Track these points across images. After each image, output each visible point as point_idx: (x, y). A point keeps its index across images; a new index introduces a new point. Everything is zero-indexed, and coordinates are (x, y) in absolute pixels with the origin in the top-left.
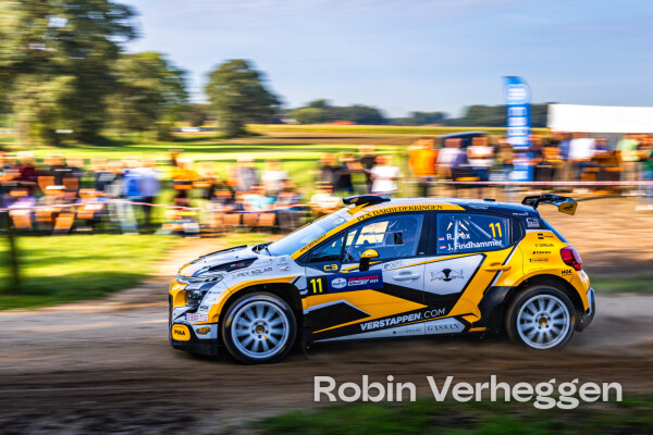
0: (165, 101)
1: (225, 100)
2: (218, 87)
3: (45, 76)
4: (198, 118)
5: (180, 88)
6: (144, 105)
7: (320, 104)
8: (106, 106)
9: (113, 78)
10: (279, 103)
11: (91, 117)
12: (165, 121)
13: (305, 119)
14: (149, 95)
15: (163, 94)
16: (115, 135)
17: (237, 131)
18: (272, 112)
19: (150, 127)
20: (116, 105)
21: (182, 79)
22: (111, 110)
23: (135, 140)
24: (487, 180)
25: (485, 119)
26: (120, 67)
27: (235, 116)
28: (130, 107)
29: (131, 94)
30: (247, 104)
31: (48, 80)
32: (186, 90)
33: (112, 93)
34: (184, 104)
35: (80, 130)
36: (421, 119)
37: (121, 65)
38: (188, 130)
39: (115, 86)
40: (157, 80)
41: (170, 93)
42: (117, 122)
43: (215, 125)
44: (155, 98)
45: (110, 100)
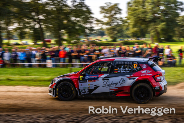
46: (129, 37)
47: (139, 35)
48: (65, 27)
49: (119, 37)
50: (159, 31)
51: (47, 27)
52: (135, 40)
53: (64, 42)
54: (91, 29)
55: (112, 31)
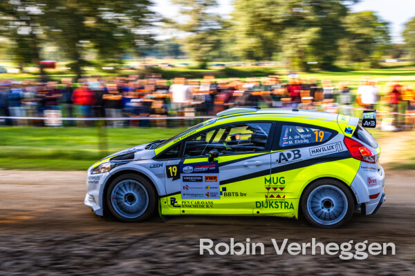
0: (375, 42)
2: (410, 32)
3: (302, 28)
4: (397, 53)
5: (385, 33)
6: (362, 45)
8: (338, 46)
9: (343, 28)
11: (329, 54)
12: (375, 55)
14: (365, 39)
15: (375, 38)
16: (343, 64)
19: (365, 60)
20: (345, 45)
21: (387, 28)
22: (342, 49)
23: (355, 68)
28: (353, 47)
29: (354, 39)
31: (303, 31)
32: (390, 35)
33: (342, 38)
34: (388, 44)
35: (322, 62)
37: (349, 20)
38: (390, 61)
39: (344, 33)
40: (371, 29)
41: (379, 37)
42: (345, 57)
43: (408, 57)
44: (370, 40)
45: (341, 42)
46: (235, 58)
47: (261, 54)
48: (90, 34)
49: (214, 58)
50: (306, 46)
51: (48, 33)
52: (253, 65)
53: (86, 69)
54: (149, 39)
55: (197, 45)
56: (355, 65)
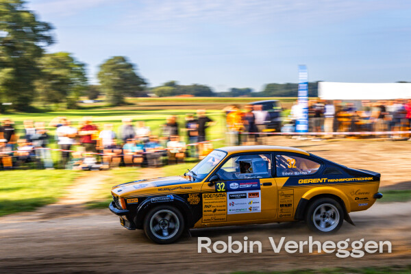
0: (72, 83)
1: (111, 82)
2: (106, 74)
4: (93, 94)
5: (82, 75)
6: (58, 87)
7: (172, 84)
8: (35, 87)
9: (39, 69)
10: (145, 84)
11: (25, 94)
12: (72, 96)
13: (162, 93)
14: (62, 80)
15: (71, 79)
16: (40, 105)
17: (118, 102)
18: (142, 89)
19: (63, 100)
20: (40, 86)
21: (83, 69)
22: (39, 90)
23: (53, 108)
24: (280, 131)
25: (278, 92)
26: (43, 62)
27: (117, 92)
28: (49, 88)
29: (50, 80)
30: (125, 85)
32: (86, 76)
33: (38, 79)
34: (85, 85)
35: (17, 103)
36: (236, 93)
37: (44, 61)
38: (87, 102)
39: (40, 74)
40: (66, 70)
41: (75, 78)
42: (41, 98)
43: (103, 98)
44: (66, 82)
45: (37, 83)
56: (53, 106)
